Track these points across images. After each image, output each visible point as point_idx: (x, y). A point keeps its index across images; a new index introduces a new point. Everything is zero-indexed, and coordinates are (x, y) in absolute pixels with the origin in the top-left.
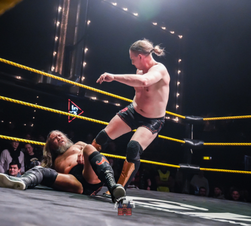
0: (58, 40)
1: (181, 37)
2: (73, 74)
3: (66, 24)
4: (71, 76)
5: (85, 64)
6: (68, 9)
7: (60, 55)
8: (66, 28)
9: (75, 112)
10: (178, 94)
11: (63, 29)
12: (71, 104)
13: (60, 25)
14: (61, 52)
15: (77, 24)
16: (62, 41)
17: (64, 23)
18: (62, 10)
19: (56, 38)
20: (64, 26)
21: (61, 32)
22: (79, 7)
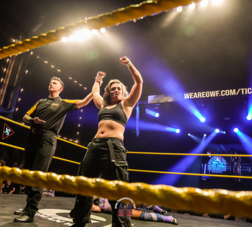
0: (3, 81)
1: (86, 88)
2: (11, 105)
3: (11, 71)
4: (9, 107)
5: (20, 99)
6: (14, 61)
7: (3, 92)
8: (10, 74)
9: (8, 133)
10: (79, 125)
11: (8, 74)
12: (6, 127)
13: (6, 71)
14: (4, 89)
15: (19, 72)
16: (6, 82)
17: (9, 70)
18: (9, 61)
19: (2, 80)
20: (9, 72)
21: (6, 76)
22: (22, 61)
